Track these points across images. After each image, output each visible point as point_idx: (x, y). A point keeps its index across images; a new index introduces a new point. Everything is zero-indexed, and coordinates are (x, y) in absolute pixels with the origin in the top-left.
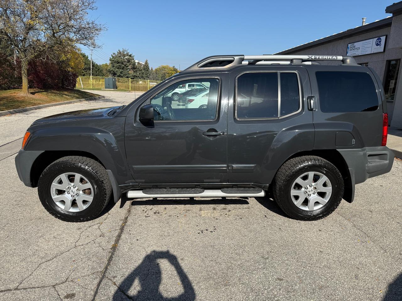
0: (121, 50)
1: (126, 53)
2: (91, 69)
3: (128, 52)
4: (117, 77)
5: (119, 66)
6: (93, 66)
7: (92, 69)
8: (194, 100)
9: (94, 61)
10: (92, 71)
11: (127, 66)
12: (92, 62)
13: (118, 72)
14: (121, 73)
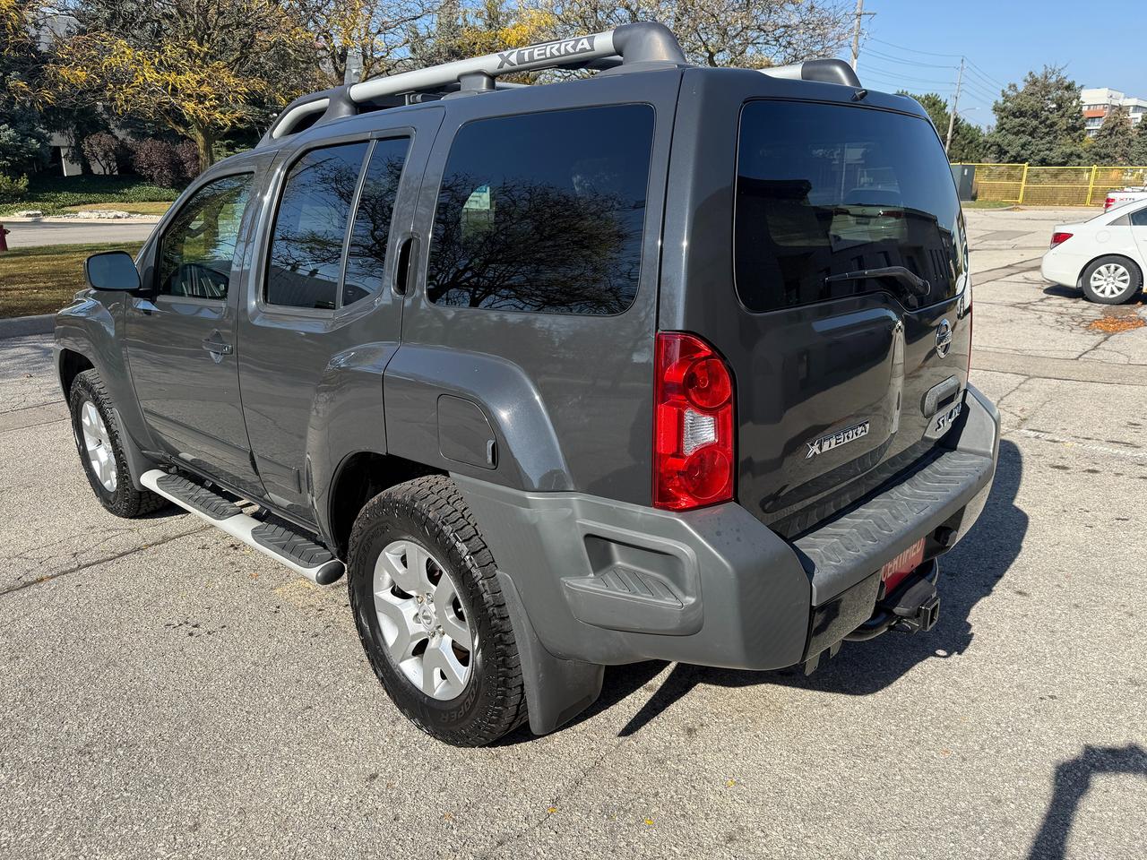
0: (1039, 74)
1: (1053, 80)
2: (948, 143)
3: (1063, 74)
4: (1008, 163)
5: (1022, 125)
6: (956, 131)
7: (952, 141)
8: (1072, 235)
9: (961, 116)
10: (950, 148)
11: (1048, 122)
12: (955, 120)
13: (1014, 144)
14: (1023, 146)
